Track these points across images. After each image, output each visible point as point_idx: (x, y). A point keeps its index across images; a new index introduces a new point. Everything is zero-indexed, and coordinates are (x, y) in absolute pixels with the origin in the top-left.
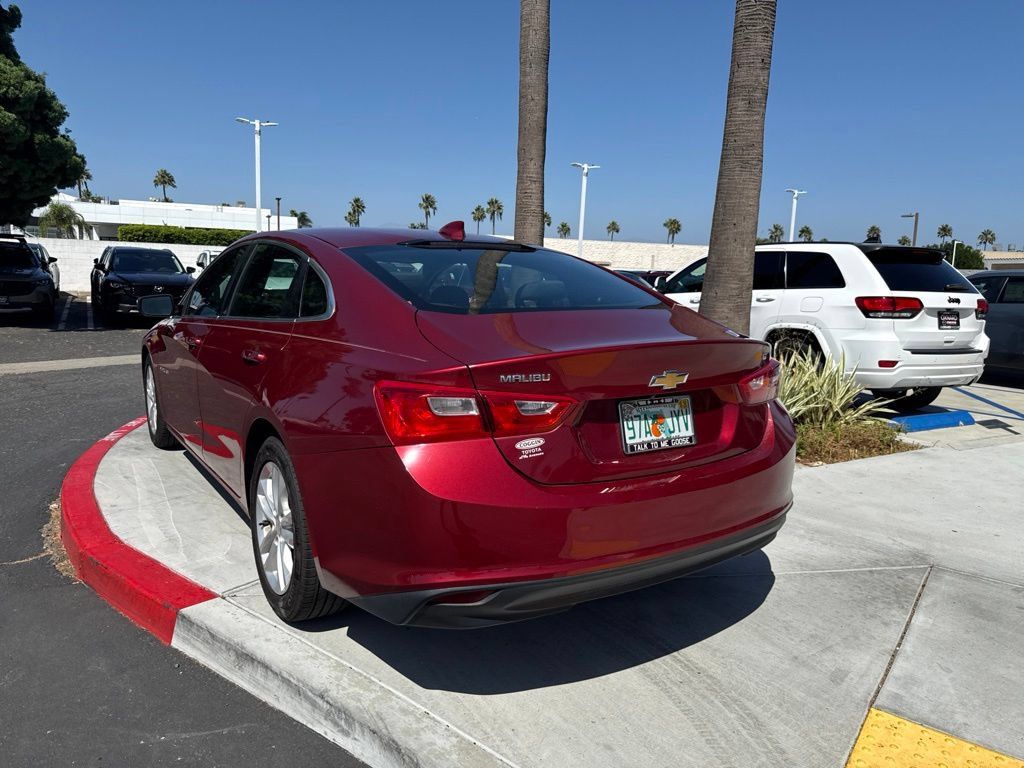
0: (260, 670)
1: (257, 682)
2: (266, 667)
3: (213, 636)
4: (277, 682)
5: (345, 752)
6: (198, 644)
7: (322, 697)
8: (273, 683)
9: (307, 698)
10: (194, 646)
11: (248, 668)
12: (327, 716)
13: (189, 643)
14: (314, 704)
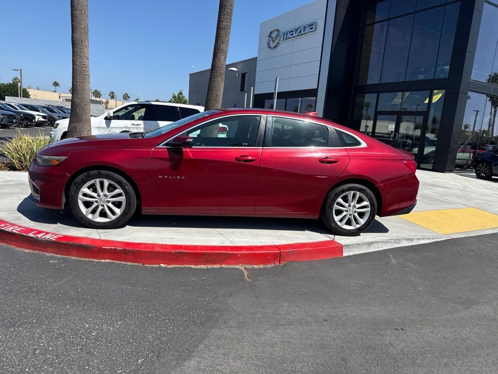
0: (376, 244)
1: (376, 247)
2: (377, 242)
3: (358, 244)
4: (381, 244)
5: (401, 247)
6: (353, 250)
7: (392, 240)
8: (380, 245)
9: (389, 242)
10: (352, 251)
11: (372, 246)
12: (395, 242)
13: (350, 251)
14: (391, 242)
